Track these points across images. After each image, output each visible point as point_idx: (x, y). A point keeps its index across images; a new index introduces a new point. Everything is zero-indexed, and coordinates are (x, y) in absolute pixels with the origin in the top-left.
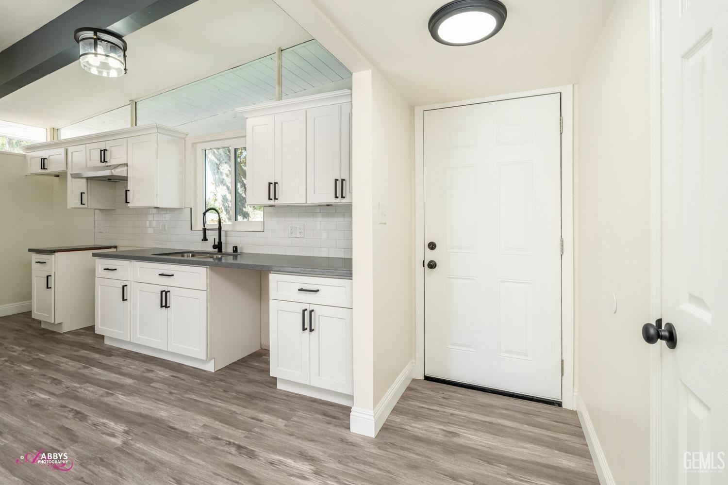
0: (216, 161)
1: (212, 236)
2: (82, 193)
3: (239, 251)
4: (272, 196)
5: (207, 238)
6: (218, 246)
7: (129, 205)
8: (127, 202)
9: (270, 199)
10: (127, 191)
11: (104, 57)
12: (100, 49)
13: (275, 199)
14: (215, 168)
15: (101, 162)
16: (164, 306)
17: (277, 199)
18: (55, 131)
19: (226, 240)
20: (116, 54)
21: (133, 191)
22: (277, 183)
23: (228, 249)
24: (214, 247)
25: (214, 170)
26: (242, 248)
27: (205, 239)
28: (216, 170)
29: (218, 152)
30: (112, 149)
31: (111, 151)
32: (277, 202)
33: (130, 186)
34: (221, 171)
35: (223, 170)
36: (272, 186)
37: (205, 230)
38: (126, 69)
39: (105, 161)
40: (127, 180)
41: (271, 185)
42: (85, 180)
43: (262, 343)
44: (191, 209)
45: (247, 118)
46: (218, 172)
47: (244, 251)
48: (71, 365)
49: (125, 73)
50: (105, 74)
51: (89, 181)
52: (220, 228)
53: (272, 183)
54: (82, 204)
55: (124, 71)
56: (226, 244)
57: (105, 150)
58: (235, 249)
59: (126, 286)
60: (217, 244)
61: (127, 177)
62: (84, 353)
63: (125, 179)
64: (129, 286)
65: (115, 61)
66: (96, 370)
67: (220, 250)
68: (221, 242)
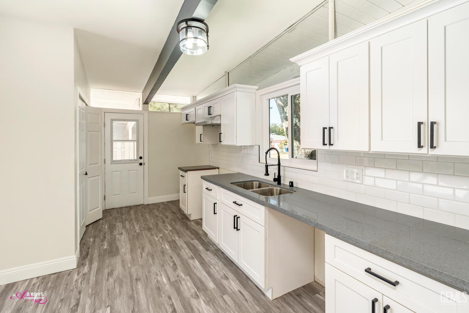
0: (282, 104)
1: (273, 171)
2: (201, 135)
3: (294, 185)
4: (327, 142)
5: (269, 173)
6: (278, 180)
7: (222, 143)
8: (220, 142)
9: (324, 144)
10: (220, 133)
11: (193, 39)
12: (190, 34)
13: (330, 144)
14: (281, 109)
15: (209, 115)
16: (236, 228)
17: (332, 145)
18: (194, 98)
19: (284, 174)
20: (202, 36)
21: (224, 134)
22: (332, 128)
23: (285, 182)
24: (275, 180)
25: (281, 111)
26: (297, 183)
27: (267, 174)
28: (282, 111)
29: (283, 98)
30: (214, 105)
31: (213, 107)
32: (332, 148)
33: (223, 130)
34: (285, 111)
35: (286, 110)
36: (327, 131)
37: (267, 166)
38: (208, 46)
39: (210, 114)
40: (220, 126)
41: (325, 130)
42: (202, 127)
43: (315, 276)
44: (259, 146)
45: (301, 66)
46: (283, 112)
47: (299, 187)
48: (186, 252)
49: (208, 49)
50: (195, 54)
51: (204, 127)
52: (279, 165)
53: (326, 128)
54: (201, 141)
55: (207, 48)
56: (284, 177)
57: (210, 107)
58: (292, 184)
59: (216, 203)
60: (276, 177)
61: (221, 124)
62: (196, 242)
63: (219, 125)
64: (218, 203)
65: (201, 42)
66: (197, 263)
67: (279, 183)
68: (280, 176)
